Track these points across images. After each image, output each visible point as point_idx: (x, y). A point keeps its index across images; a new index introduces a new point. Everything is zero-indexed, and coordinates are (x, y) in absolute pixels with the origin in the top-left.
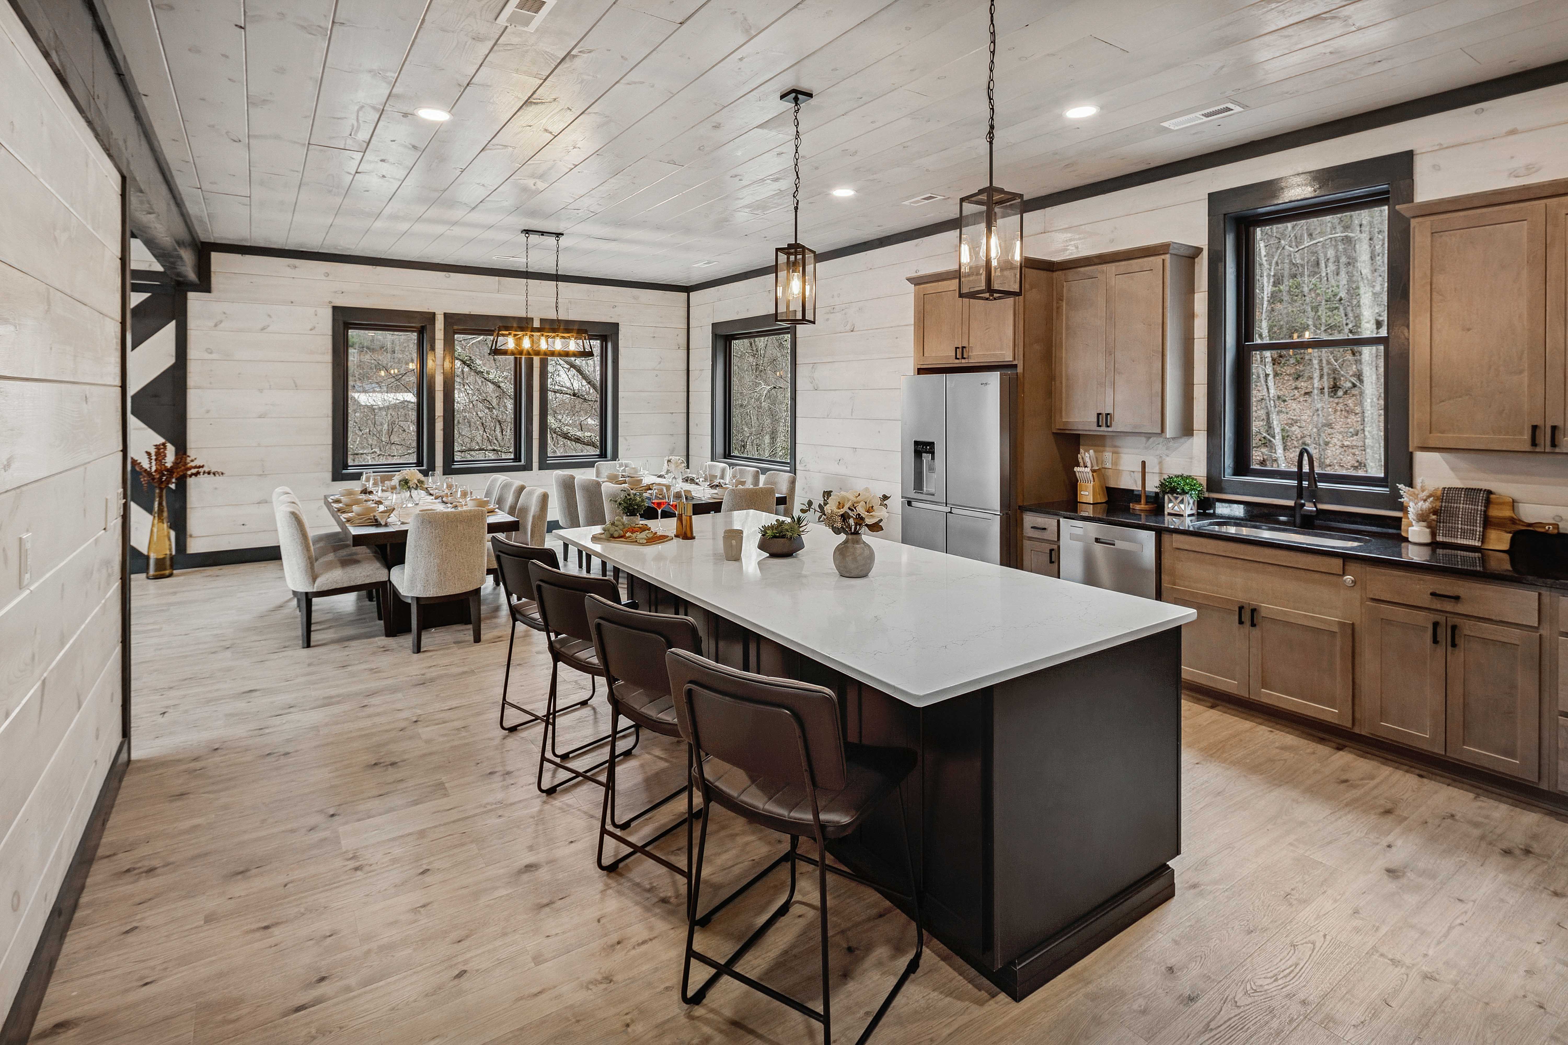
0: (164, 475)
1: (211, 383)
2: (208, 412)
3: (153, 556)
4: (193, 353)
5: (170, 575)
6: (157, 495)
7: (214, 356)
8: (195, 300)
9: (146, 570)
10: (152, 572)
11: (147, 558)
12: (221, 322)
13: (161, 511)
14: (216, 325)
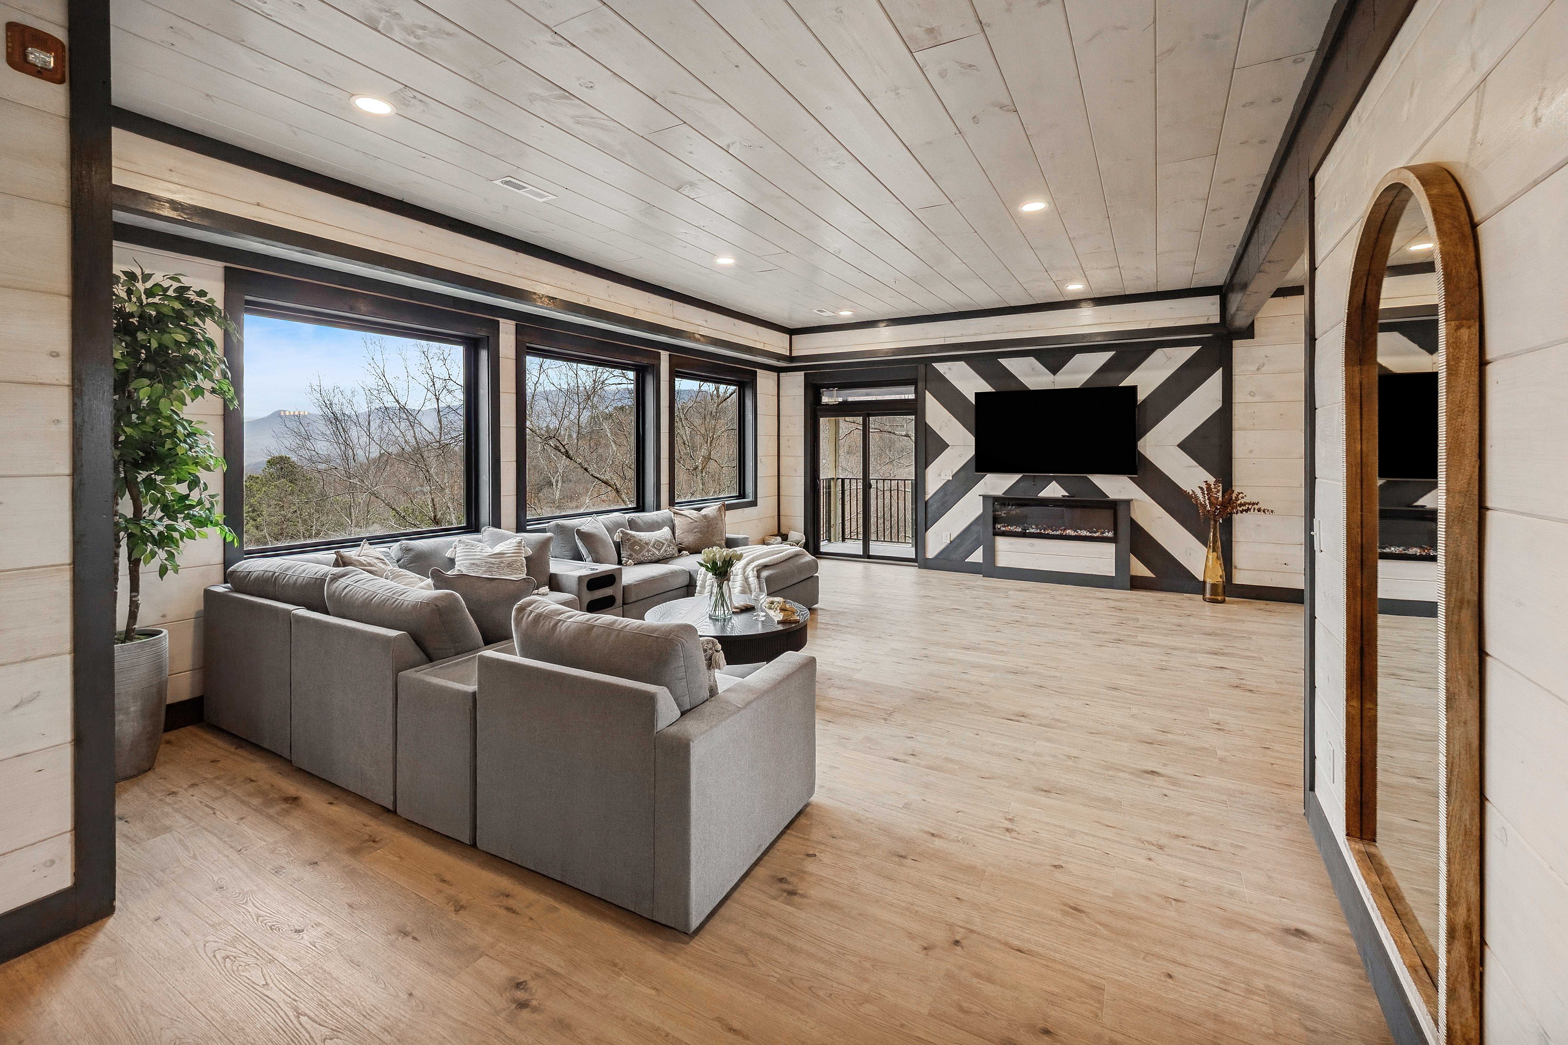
0: (1217, 509)
1: (1254, 425)
2: (1251, 452)
3: (1209, 581)
4: (1239, 396)
5: (1223, 602)
6: (1212, 526)
7: (1255, 399)
8: (1240, 348)
9: (1202, 592)
10: (1208, 596)
11: (1204, 582)
12: (1264, 365)
13: (1215, 542)
14: (1258, 369)
